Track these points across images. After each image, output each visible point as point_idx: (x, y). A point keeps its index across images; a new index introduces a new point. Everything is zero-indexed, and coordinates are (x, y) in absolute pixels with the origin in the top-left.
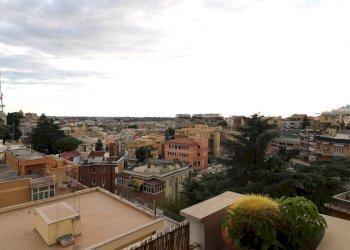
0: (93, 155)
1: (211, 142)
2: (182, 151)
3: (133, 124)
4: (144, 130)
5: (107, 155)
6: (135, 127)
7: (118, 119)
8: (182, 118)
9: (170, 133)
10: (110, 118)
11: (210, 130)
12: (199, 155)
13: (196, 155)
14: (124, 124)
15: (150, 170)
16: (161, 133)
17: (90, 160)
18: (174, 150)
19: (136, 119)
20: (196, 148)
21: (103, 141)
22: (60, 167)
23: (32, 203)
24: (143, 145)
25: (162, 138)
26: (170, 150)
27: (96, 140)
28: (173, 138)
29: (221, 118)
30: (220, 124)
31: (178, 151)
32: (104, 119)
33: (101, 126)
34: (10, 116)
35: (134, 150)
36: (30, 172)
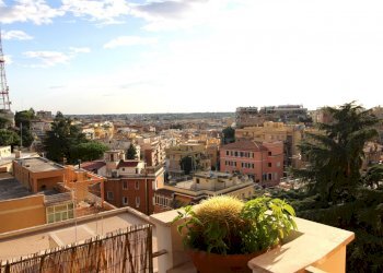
0: (122, 164)
1: (288, 146)
2: (245, 160)
3: (176, 122)
5: (141, 165)
6: (180, 127)
7: (156, 117)
8: (246, 114)
9: (229, 135)
10: (145, 115)
11: (283, 128)
12: (270, 165)
13: (266, 166)
14: (164, 122)
15: (199, 186)
16: (215, 134)
17: (120, 172)
18: (234, 159)
19: (180, 116)
20: (265, 153)
21: (137, 147)
22: (80, 181)
24: (190, 152)
25: (217, 142)
26: (228, 158)
27: (127, 145)
28: (233, 141)
29: (303, 112)
30: (302, 120)
31: (239, 159)
32: (137, 117)
33: (134, 127)
34: (19, 116)
35: (178, 159)
36: (43, 187)
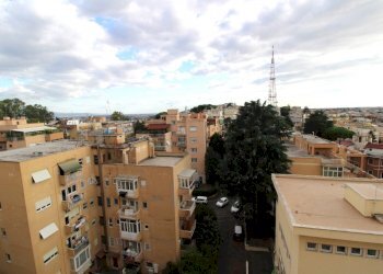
0: (369, 146)
17: (367, 151)
21: (376, 134)
23: (324, 177)
27: (367, 131)
32: (371, 110)
33: (369, 117)
36: (317, 153)
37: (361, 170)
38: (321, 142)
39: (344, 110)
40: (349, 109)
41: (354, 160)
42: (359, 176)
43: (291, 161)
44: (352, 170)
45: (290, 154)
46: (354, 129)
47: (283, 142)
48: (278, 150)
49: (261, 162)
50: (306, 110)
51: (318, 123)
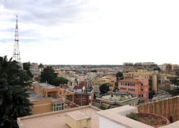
0: (76, 88)
1: (151, 82)
2: (130, 87)
3: (93, 69)
4: (102, 73)
5: (84, 88)
6: (95, 71)
8: (127, 65)
9: (119, 75)
10: (79, 66)
11: (149, 73)
12: (142, 90)
13: (140, 90)
14: (88, 69)
15: (113, 98)
16: (114, 75)
17: (75, 91)
18: (125, 87)
19: (95, 66)
20: (140, 85)
21: (78, 80)
24: (104, 83)
25: (115, 79)
26: (122, 86)
27: (74, 79)
28: (122, 79)
29: (155, 65)
30: (155, 70)
31: (127, 87)
32: (75, 66)
33: (74, 71)
35: (98, 86)
36: (49, 96)
37: (72, 103)
38: (51, 87)
39: (63, 66)
40: (65, 66)
41: (69, 97)
42: (72, 107)
43: (32, 105)
44: (69, 104)
45: (31, 99)
46: (68, 78)
47: (26, 90)
48: (23, 97)
49: (7, 109)
50: (41, 66)
51: (49, 75)
